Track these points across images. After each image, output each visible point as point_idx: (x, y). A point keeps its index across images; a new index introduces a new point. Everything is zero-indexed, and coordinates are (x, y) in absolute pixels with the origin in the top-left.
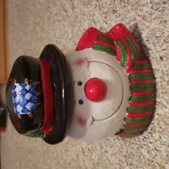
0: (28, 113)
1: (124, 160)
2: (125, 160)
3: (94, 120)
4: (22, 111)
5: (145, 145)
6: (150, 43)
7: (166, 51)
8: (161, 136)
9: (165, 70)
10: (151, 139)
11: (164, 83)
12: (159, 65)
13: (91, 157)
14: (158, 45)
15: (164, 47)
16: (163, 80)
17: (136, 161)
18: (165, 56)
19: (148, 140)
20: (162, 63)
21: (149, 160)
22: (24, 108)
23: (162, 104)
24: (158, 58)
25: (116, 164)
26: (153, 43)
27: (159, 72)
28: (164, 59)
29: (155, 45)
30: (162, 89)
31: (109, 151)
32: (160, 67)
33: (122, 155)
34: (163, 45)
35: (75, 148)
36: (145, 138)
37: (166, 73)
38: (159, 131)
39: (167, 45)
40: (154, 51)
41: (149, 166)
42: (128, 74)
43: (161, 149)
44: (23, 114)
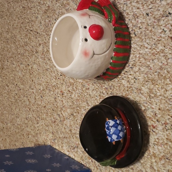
0: (121, 140)
1: (104, 92)
2: (106, 91)
3: (94, 54)
4: (117, 139)
5: (125, 77)
6: (139, 3)
7: (152, 9)
8: (141, 68)
9: (149, 22)
10: (131, 72)
11: (147, 32)
12: (144, 19)
13: (70, 96)
14: (146, 5)
15: (150, 7)
16: (147, 29)
17: (116, 90)
18: (151, 13)
19: (129, 73)
20: (148, 18)
21: (127, 87)
22: (118, 136)
23: (144, 46)
24: (145, 14)
25: (97, 96)
26: (142, 3)
27: (144, 24)
28: (150, 14)
29: (143, 6)
30: (145, 36)
31: (90, 88)
32: (146, 20)
33: (103, 89)
34: (150, 5)
35: (52, 93)
36: (126, 72)
37: (150, 25)
38: (139, 65)
39: (153, 5)
40: (142, 10)
41: (128, 91)
42: (114, 27)
43: (139, 78)
44: (117, 140)
